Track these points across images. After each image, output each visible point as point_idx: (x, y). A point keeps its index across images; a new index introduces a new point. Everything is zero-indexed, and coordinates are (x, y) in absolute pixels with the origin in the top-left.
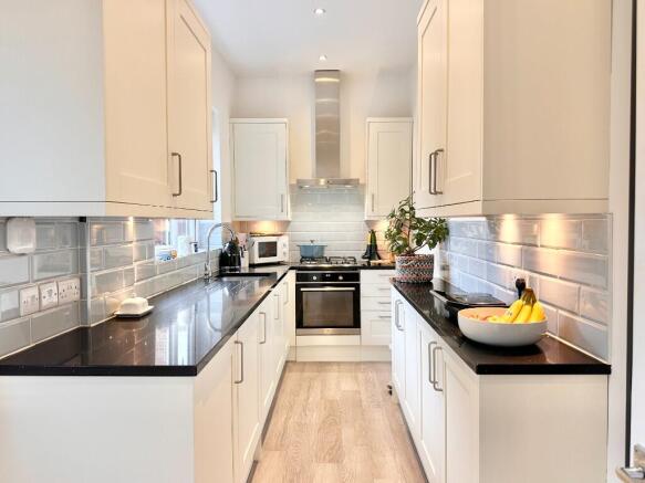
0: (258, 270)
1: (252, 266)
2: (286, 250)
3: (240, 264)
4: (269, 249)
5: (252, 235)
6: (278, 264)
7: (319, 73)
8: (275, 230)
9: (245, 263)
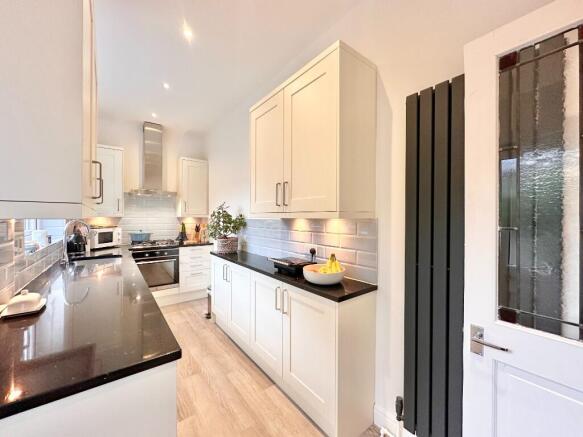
0: (97, 254)
1: (93, 250)
2: (120, 237)
3: (85, 250)
4: (106, 237)
5: (92, 227)
6: (113, 247)
7: (147, 123)
8: (109, 223)
9: (88, 248)
